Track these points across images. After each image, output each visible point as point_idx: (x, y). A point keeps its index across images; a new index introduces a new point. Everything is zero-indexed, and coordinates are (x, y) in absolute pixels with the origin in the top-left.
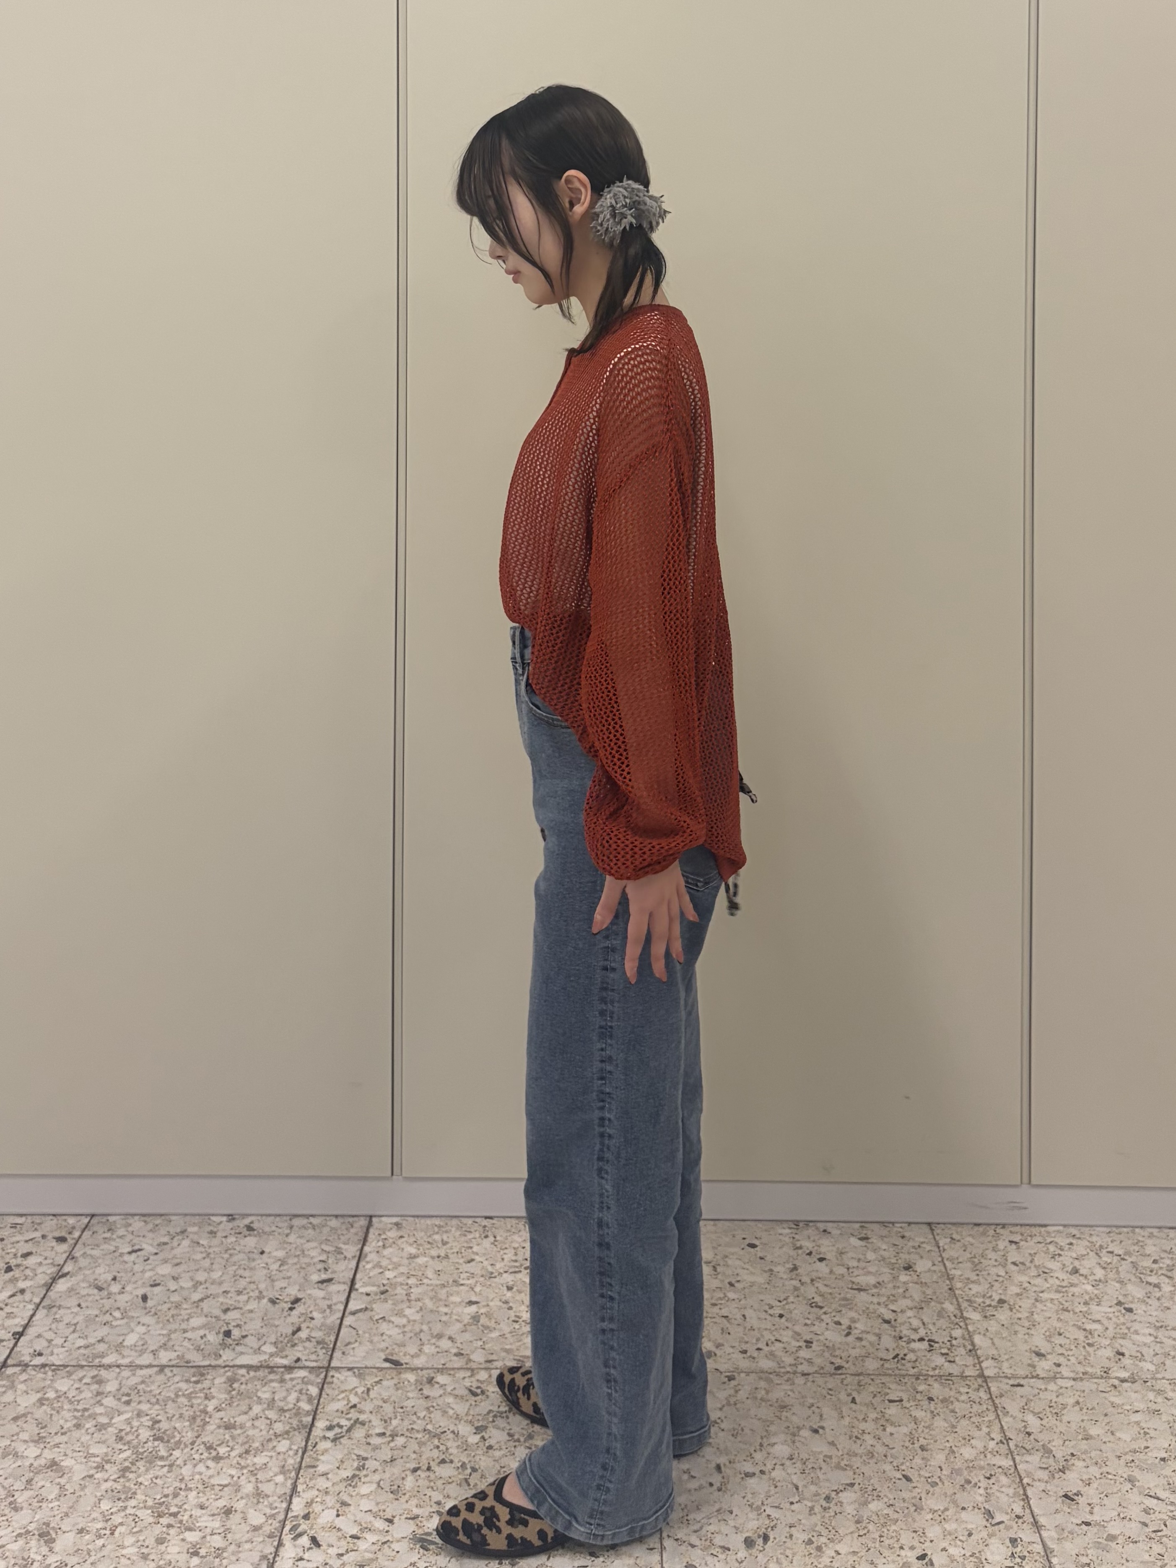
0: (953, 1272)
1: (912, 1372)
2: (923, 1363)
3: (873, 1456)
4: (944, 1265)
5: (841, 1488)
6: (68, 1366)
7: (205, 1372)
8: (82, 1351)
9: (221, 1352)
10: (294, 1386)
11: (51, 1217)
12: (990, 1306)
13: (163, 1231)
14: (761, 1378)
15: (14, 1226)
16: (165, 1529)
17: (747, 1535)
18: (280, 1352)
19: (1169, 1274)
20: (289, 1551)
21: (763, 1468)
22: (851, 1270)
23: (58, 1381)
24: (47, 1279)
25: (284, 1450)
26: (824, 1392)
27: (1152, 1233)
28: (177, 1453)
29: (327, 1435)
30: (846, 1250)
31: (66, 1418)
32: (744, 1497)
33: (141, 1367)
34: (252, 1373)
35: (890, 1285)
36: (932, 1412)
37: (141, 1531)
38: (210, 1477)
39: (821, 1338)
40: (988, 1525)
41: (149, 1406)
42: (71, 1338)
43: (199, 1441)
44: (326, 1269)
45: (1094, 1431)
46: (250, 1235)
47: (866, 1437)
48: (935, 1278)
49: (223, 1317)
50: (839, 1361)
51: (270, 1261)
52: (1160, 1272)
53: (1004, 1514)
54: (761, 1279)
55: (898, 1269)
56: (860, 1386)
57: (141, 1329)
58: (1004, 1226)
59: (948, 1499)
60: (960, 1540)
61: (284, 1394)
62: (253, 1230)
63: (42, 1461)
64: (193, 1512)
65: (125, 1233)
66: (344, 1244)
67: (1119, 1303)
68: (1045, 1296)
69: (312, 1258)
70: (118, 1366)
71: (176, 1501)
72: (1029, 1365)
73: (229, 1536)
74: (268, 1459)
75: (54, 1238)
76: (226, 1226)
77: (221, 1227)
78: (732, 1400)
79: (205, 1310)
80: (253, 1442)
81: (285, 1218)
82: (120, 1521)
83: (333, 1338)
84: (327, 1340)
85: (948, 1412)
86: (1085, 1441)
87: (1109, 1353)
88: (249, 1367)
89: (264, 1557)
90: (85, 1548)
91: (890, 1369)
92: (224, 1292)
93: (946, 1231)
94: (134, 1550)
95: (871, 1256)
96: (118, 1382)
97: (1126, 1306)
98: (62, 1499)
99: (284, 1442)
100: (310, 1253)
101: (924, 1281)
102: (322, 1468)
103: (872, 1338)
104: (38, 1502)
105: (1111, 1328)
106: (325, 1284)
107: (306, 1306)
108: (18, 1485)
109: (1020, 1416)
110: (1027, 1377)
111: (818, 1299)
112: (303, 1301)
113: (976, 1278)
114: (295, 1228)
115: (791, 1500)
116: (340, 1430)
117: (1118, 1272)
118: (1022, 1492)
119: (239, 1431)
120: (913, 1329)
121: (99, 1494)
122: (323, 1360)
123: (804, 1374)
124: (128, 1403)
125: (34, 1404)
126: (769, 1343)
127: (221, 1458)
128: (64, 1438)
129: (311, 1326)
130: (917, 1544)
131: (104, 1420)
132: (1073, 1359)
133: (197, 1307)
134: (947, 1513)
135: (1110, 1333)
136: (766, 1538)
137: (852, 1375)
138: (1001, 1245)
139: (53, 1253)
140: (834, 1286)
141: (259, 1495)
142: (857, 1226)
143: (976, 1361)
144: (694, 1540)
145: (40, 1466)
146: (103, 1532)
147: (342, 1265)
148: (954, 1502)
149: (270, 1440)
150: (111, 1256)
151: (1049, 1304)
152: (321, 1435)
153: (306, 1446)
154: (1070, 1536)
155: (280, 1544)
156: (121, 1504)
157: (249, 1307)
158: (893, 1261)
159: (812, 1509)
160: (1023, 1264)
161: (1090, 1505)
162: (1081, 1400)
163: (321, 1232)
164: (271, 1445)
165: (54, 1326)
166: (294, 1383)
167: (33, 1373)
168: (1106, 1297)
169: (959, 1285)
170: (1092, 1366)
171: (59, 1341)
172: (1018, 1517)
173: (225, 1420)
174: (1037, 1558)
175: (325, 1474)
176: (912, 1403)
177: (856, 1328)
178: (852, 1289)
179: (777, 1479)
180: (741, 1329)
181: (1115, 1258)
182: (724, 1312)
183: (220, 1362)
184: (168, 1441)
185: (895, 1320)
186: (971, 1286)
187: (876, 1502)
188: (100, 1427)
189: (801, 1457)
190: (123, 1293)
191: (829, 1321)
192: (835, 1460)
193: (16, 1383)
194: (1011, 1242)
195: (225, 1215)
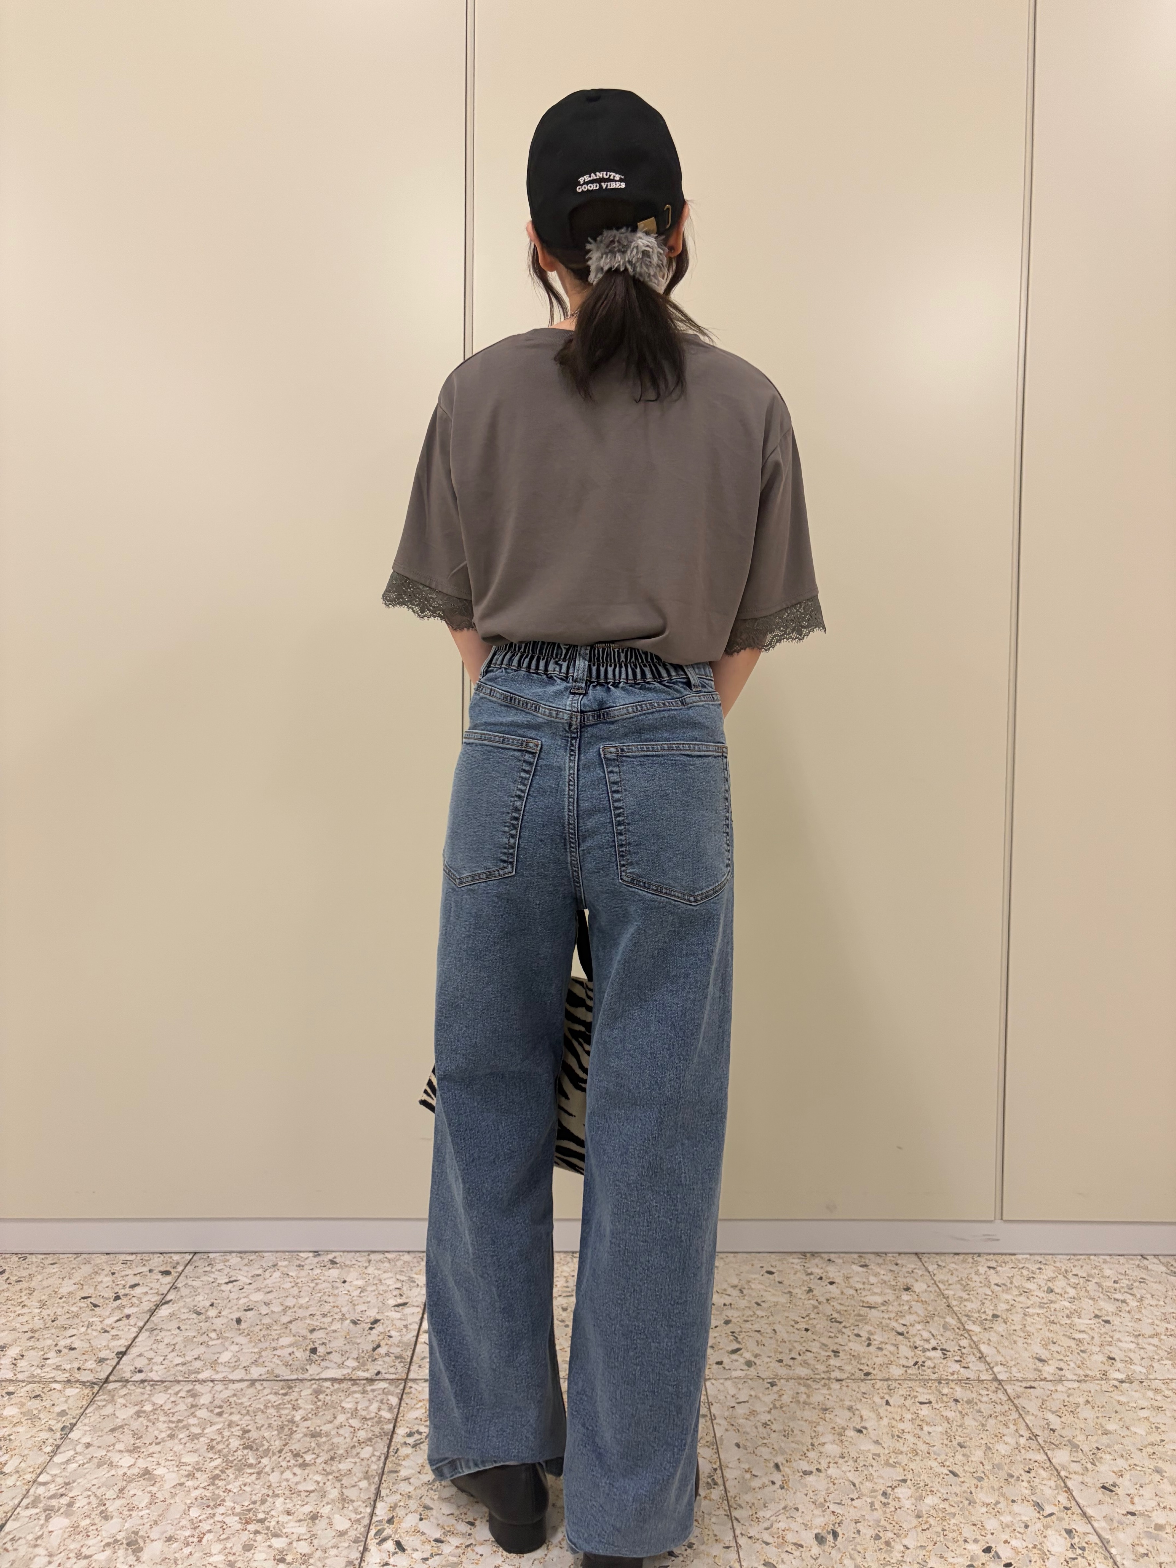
0: (946, 1292)
1: (934, 1377)
2: (941, 1369)
3: (917, 1454)
4: (938, 1286)
5: (895, 1484)
6: (166, 1381)
7: (293, 1385)
8: (180, 1368)
9: (308, 1367)
10: (376, 1396)
11: (159, 1255)
12: (986, 1320)
13: (256, 1266)
14: (800, 1384)
15: (124, 1263)
16: (251, 1536)
17: (816, 1531)
18: (362, 1365)
19: (1130, 1291)
20: (375, 1556)
21: (818, 1466)
22: (859, 1292)
23: (156, 1395)
24: (152, 1306)
25: (367, 1456)
26: (859, 1395)
27: (1105, 1259)
28: (265, 1461)
29: (407, 1442)
30: (851, 1275)
31: (161, 1428)
32: (806, 1495)
33: (233, 1381)
34: (336, 1386)
35: (896, 1303)
36: (961, 1412)
37: (228, 1538)
38: (297, 1484)
39: (846, 1348)
40: (1041, 1517)
41: (239, 1416)
42: (170, 1356)
43: (287, 1448)
44: (401, 1295)
45: (1110, 1427)
46: (333, 1268)
47: (906, 1436)
48: (932, 1297)
49: (309, 1336)
50: (867, 1368)
51: (351, 1289)
52: (1123, 1291)
53: (1053, 1506)
54: (783, 1299)
55: (899, 1290)
56: (891, 1390)
57: (235, 1348)
58: (979, 1255)
59: (997, 1493)
60: (1019, 1532)
61: (367, 1404)
62: (337, 1263)
63: (135, 1471)
64: (280, 1519)
65: (224, 1267)
66: (416, 1274)
67: (1097, 1316)
68: (1031, 1311)
69: (388, 1286)
70: (212, 1381)
71: (263, 1508)
72: (1035, 1370)
73: (315, 1542)
74: (352, 1465)
75: (161, 1272)
76: (313, 1260)
77: (307, 1262)
78: (778, 1404)
79: (293, 1331)
80: (338, 1448)
81: (363, 1254)
82: (209, 1528)
83: (409, 1353)
84: (404, 1355)
85: (974, 1412)
86: (1105, 1436)
87: (1101, 1358)
88: (334, 1380)
89: (350, 1563)
90: (172, 1558)
91: (913, 1375)
92: (311, 1315)
93: (932, 1259)
94: (221, 1557)
95: (873, 1280)
96: (211, 1395)
97: (1104, 1319)
98: (152, 1507)
99: (368, 1448)
100: (386, 1282)
101: (924, 1300)
102: (403, 1473)
103: (892, 1349)
104: (129, 1510)
105: (1096, 1336)
106: (401, 1307)
107: (385, 1326)
108: (111, 1494)
109: (1040, 1414)
110: (1035, 1380)
111: (835, 1315)
112: (382, 1321)
113: (967, 1297)
114: (372, 1261)
115: (851, 1496)
116: (419, 1437)
117: (1087, 1291)
118: (1063, 1485)
119: (324, 1439)
120: (924, 1340)
121: (189, 1502)
122: (402, 1372)
123: (838, 1380)
124: (220, 1414)
125: (132, 1417)
126: (801, 1353)
127: (308, 1465)
128: (158, 1448)
129: (389, 1343)
130: (980, 1538)
131: (197, 1430)
132: (1072, 1365)
133: (286, 1328)
134: (999, 1506)
135: (1097, 1340)
136: (835, 1535)
137: (881, 1380)
138: (982, 1270)
139: (159, 1283)
140: (847, 1304)
141: (344, 1500)
142: (856, 1256)
143: (988, 1367)
144: (766, 1537)
145: (134, 1475)
146: (191, 1540)
147: (416, 1291)
148: (1003, 1495)
149: (354, 1446)
150: (210, 1286)
151: (1036, 1317)
152: (402, 1441)
153: (388, 1452)
154: (1121, 1527)
155: (366, 1549)
156: (209, 1511)
157: (333, 1328)
158: (893, 1283)
159: (872, 1504)
160: (1004, 1284)
161: (1129, 1495)
162: (1090, 1399)
163: (395, 1265)
164: (354, 1452)
165: (154, 1346)
166: (375, 1393)
167: (133, 1388)
168: (1083, 1311)
169: (954, 1303)
170: (1090, 1370)
171: (159, 1359)
172: (1066, 1508)
173: (311, 1429)
174: (1096, 1549)
175: (407, 1479)
176: (942, 1405)
177: (875, 1340)
178: (863, 1306)
179: (834, 1477)
180: (773, 1341)
181: (1081, 1279)
182: (756, 1327)
183: (306, 1376)
184: (257, 1450)
185: (908, 1333)
186: (966, 1303)
187: (930, 1497)
188: (193, 1437)
189: (852, 1455)
190: (219, 1317)
191: (850, 1334)
192: (882, 1457)
193: (116, 1398)
194: (989, 1267)
195: (311, 1252)
